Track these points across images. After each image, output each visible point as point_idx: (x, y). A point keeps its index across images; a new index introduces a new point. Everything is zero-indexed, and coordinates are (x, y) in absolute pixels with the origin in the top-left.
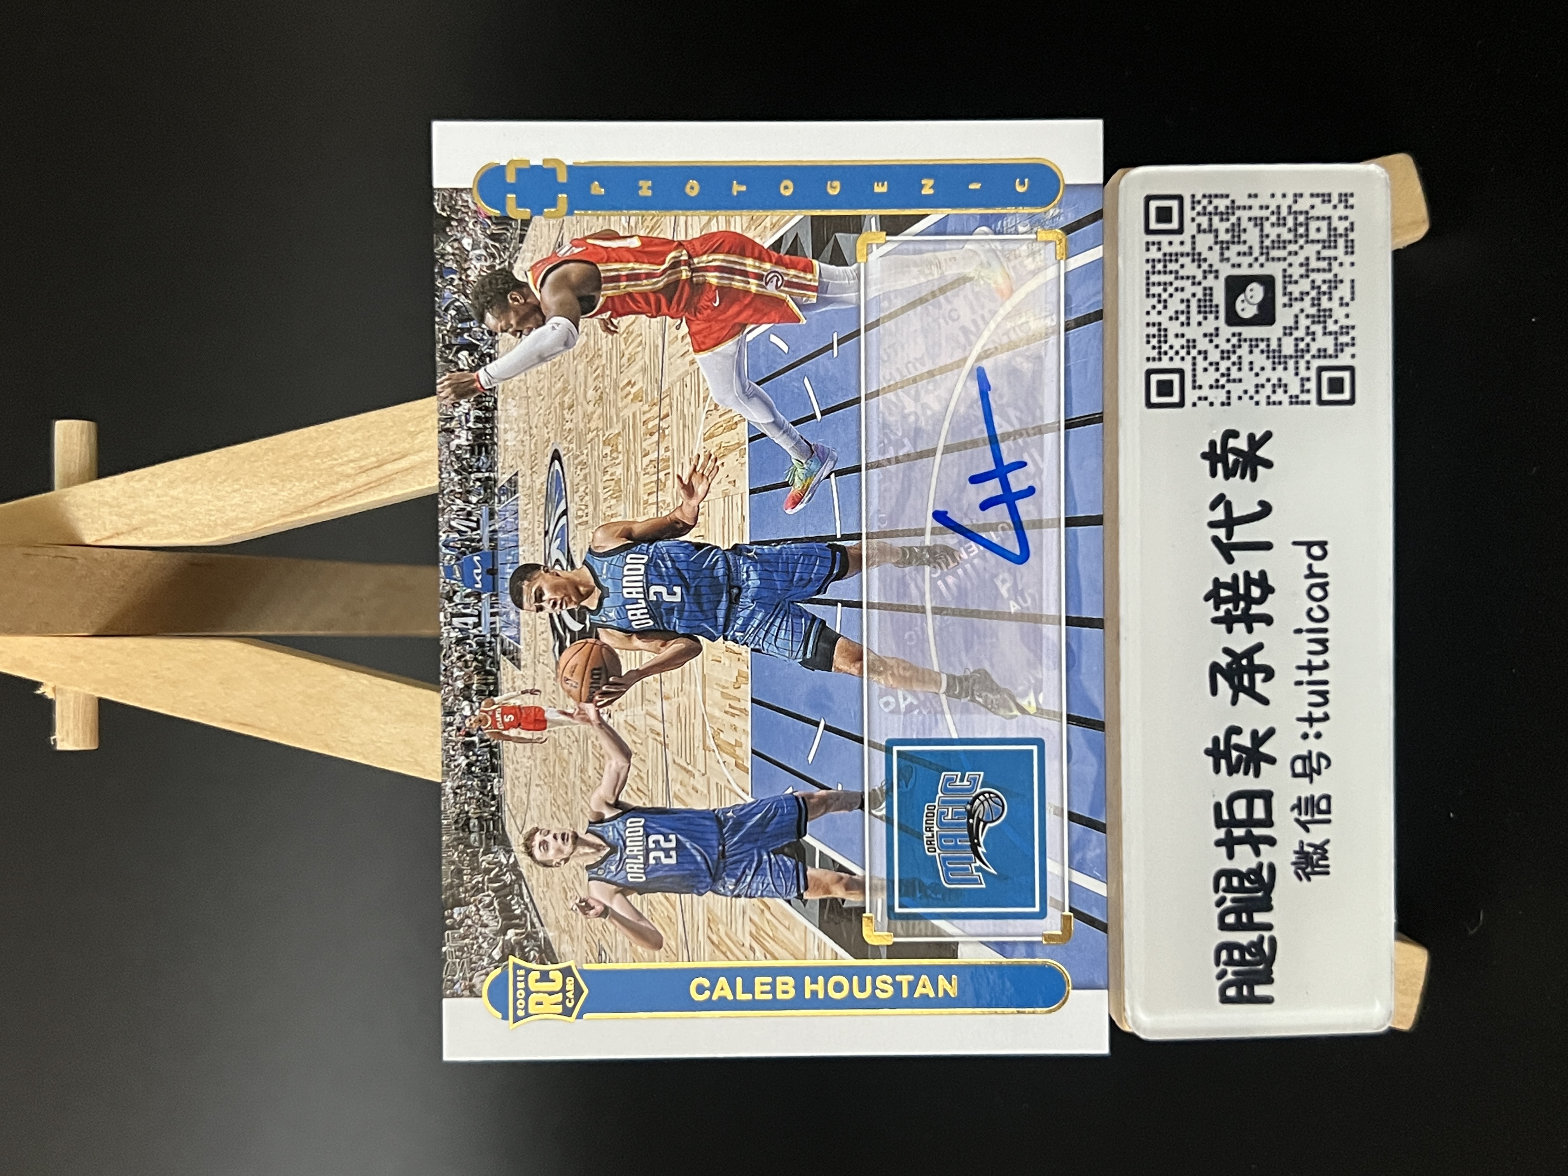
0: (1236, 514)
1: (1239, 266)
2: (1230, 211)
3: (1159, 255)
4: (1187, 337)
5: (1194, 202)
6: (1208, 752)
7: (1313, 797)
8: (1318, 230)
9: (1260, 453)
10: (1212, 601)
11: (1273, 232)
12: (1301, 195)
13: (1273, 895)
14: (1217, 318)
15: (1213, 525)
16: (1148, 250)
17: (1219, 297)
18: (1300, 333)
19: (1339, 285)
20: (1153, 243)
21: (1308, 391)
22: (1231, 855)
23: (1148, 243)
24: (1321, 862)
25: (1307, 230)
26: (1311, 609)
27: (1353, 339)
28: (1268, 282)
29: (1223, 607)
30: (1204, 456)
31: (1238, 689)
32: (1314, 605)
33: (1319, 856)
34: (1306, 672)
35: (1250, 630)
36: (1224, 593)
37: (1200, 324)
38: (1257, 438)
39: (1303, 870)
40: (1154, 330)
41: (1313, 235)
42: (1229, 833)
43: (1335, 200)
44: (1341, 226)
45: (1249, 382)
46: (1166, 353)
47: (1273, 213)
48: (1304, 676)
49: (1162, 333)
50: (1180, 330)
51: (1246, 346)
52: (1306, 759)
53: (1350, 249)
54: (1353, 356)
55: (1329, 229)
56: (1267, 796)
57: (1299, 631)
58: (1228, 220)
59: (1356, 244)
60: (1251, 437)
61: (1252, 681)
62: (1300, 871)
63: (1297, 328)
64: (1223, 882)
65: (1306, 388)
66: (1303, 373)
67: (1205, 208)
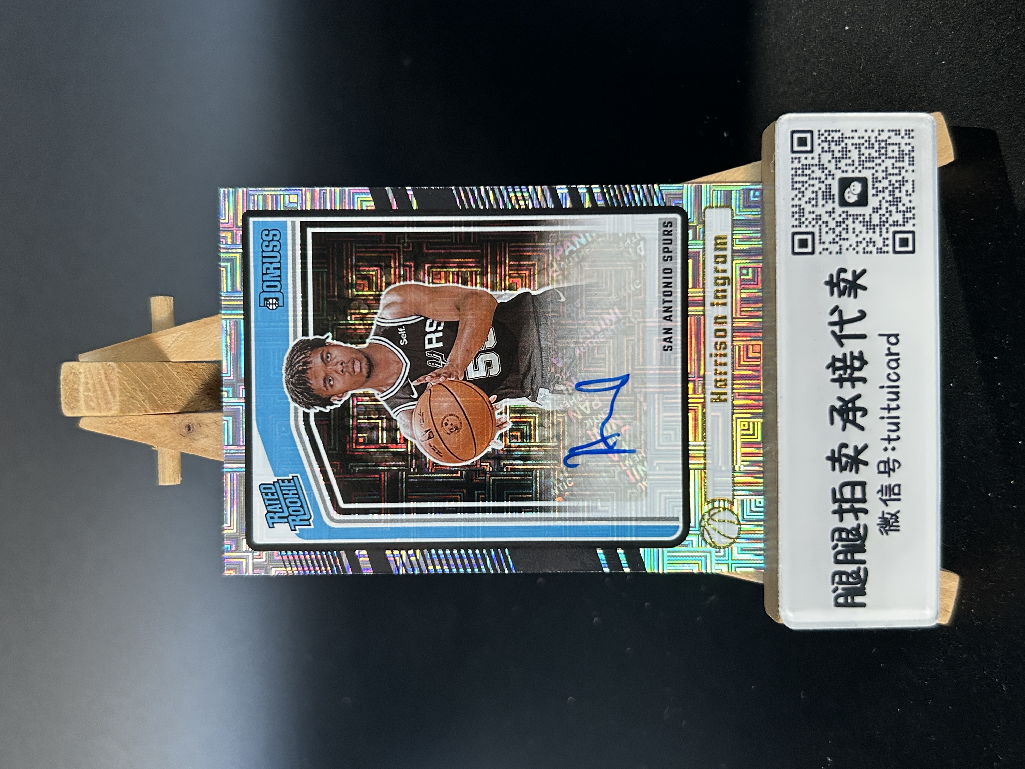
0: (845, 318)
1: (846, 171)
2: (841, 139)
3: (799, 166)
4: (815, 214)
5: (820, 135)
6: (828, 458)
7: (890, 485)
8: (893, 151)
9: (859, 282)
10: (831, 369)
11: (866, 152)
12: (883, 131)
13: (865, 543)
14: (834, 202)
15: (832, 324)
16: (793, 162)
17: (835, 190)
18: (883, 211)
19: (905, 183)
20: (796, 158)
21: (888, 245)
22: (841, 520)
23: (792, 158)
24: (895, 524)
25: (886, 151)
26: (889, 374)
27: (914, 215)
28: (863, 181)
29: (838, 373)
30: (827, 283)
31: (846, 421)
32: (891, 371)
33: (893, 520)
34: (886, 411)
35: (853, 387)
36: (838, 364)
37: (823, 206)
38: (858, 272)
39: (884, 528)
40: (796, 209)
41: (890, 154)
42: (841, 506)
43: (903, 133)
44: (907, 149)
45: (853, 240)
46: (803, 223)
47: (866, 141)
48: (885, 413)
49: (801, 211)
50: (812, 209)
51: (851, 219)
52: (886, 462)
53: (912, 163)
54: (914, 225)
55: (899, 151)
56: (863, 484)
57: (882, 387)
58: (840, 145)
59: (915, 159)
60: (854, 272)
61: (855, 416)
62: (882, 530)
63: (880, 208)
64: (837, 535)
65: (886, 244)
66: (885, 235)
67: (826, 138)
